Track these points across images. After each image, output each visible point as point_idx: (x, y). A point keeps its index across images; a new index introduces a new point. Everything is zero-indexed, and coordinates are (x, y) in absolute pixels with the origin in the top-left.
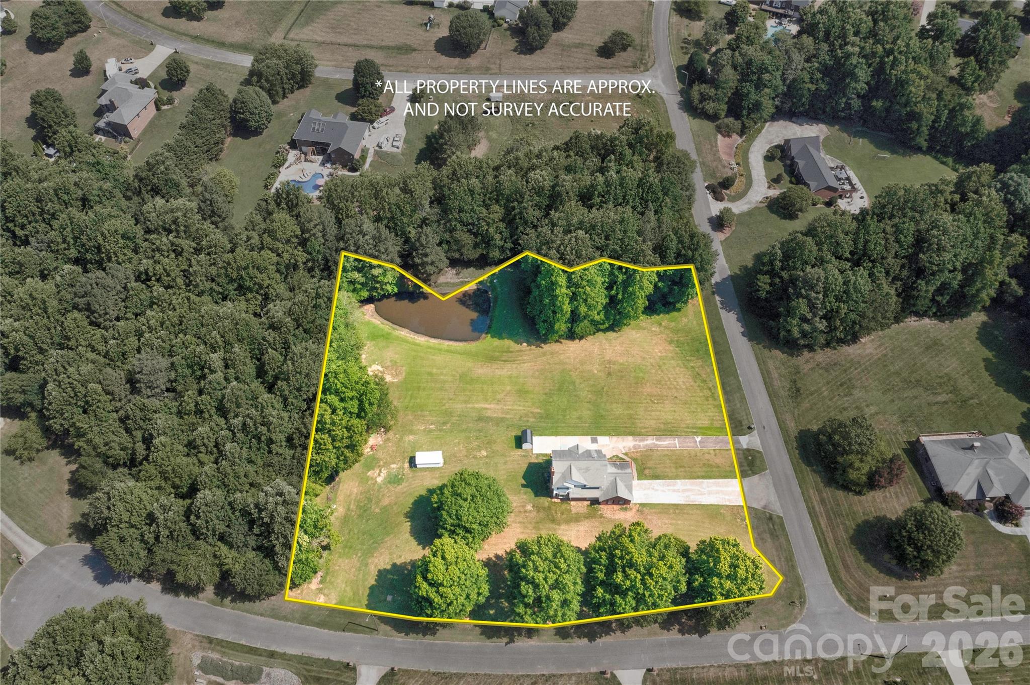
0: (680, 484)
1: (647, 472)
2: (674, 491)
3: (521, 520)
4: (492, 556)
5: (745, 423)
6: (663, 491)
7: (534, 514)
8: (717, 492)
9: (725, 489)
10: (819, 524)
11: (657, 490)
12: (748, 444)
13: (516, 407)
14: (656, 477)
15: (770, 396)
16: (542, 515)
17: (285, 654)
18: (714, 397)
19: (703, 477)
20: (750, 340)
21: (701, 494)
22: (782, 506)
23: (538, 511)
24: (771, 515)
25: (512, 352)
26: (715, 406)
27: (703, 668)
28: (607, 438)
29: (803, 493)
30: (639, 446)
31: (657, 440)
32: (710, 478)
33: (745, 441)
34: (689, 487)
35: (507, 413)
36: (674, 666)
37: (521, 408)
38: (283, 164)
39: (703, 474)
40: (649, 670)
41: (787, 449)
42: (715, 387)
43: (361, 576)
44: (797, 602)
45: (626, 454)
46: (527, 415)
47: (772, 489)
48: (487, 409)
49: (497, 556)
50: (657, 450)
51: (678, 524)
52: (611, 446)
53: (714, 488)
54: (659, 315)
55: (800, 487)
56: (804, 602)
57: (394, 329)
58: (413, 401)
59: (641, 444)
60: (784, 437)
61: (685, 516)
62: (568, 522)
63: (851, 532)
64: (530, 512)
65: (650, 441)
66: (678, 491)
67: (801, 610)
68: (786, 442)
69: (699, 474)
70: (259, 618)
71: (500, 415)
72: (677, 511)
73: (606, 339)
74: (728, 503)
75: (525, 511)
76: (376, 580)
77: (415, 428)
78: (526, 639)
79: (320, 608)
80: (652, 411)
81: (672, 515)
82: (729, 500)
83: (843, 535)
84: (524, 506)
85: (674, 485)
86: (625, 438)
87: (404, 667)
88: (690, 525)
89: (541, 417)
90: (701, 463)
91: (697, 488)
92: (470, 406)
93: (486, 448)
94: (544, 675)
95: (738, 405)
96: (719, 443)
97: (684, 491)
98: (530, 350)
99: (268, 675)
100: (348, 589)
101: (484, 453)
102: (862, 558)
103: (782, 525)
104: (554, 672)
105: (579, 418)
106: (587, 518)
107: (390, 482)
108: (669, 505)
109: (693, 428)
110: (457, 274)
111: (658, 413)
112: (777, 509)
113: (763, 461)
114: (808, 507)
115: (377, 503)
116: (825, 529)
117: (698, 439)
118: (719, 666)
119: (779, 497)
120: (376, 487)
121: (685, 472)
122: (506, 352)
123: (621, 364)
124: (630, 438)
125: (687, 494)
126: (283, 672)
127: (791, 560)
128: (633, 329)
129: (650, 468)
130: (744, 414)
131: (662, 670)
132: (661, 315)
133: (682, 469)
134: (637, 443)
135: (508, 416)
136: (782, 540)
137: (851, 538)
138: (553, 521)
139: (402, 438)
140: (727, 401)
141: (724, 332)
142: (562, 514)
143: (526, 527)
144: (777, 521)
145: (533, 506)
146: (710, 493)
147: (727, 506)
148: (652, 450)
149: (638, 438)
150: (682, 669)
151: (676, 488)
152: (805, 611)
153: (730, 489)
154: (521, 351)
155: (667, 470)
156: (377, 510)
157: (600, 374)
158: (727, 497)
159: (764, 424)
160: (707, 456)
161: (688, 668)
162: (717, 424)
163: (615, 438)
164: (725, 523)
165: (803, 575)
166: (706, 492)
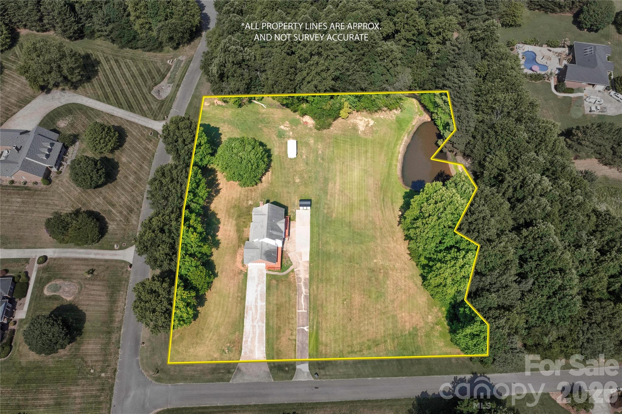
0: (262, 304)
1: (274, 282)
2: (256, 299)
3: (242, 198)
4: (219, 181)
5: (322, 372)
6: (256, 291)
7: (245, 205)
8: (254, 333)
9: (257, 341)
11: (257, 286)
12: (301, 370)
13: (337, 202)
14: (269, 287)
15: (352, 402)
16: (245, 210)
17: (178, 90)
18: (352, 352)
19: (267, 324)
20: (418, 399)
21: (253, 320)
22: (239, 384)
23: (247, 208)
24: (232, 373)
25: (392, 204)
26: (341, 351)
27: (125, 299)
28: (308, 260)
29: (250, 406)
30: (300, 282)
31: (305, 296)
32: (267, 329)
33: (305, 368)
34: (259, 312)
35: (331, 196)
36: (130, 281)
37: (336, 205)
38: (551, 47)
39: (271, 324)
40: (131, 266)
41: (295, 404)
42: (363, 355)
43: (218, 120)
44: (158, 375)
45: (293, 271)
46: (329, 208)
47: (255, 380)
48: (335, 183)
49: (218, 184)
50: (296, 295)
51: (229, 297)
52: (300, 262)
53: (257, 331)
54: (449, 325)
55: (255, 405)
56: (156, 380)
58: (342, 142)
59: (302, 283)
60: (308, 404)
61: (235, 304)
62: (237, 225)
64: (247, 203)
65: (304, 290)
66: (256, 302)
67: (151, 376)
68: (301, 404)
69: (271, 321)
70: (199, 78)
71: (329, 192)
72: (239, 299)
73: (413, 275)
74: (244, 339)
75: (248, 200)
76: (213, 127)
77: (319, 143)
79: (200, 103)
80: (335, 298)
81: (236, 295)
82: (247, 341)
84: (251, 199)
85: (261, 300)
86: (308, 272)
88: (227, 307)
89: (328, 217)
90: (282, 326)
91: (258, 317)
92: (338, 174)
93: (301, 182)
94: (141, 207)
95: (341, 370)
96: (302, 344)
97: (256, 307)
98: (395, 217)
99: (169, 86)
100: (211, 115)
101: (297, 181)
103: (221, 380)
104: (142, 213)
105: (327, 242)
106: (239, 237)
107: (279, 132)
108: (245, 293)
109: (317, 327)
111: (333, 301)
112: (237, 380)
113: (282, 378)
114: (236, 407)
115: (265, 126)
117: (306, 329)
118: (124, 309)
119: (247, 384)
120: (276, 126)
121: (273, 311)
122: (392, 200)
123: (385, 283)
124: (308, 276)
125: (253, 309)
126: (169, 91)
127: (191, 379)
128: (428, 299)
129: (277, 285)
130: (331, 373)
131: (130, 273)
132: (448, 327)
133: (275, 309)
134: (303, 280)
135: (329, 196)
136: (210, 377)
138: (239, 216)
139: (312, 136)
140: (346, 363)
141: (424, 375)
142: (244, 222)
143: (236, 200)
144: (226, 377)
145: (251, 205)
146: (254, 327)
147: (242, 339)
148: (296, 290)
149: (308, 282)
150: (127, 285)
151: (259, 300)
152: (150, 379)
153: (256, 344)
154: (394, 210)
155: (275, 297)
156: (260, 126)
157: (372, 263)
158: (249, 340)
159: (321, 389)
160: (288, 332)
161: (127, 289)
162: (322, 348)
163: (308, 265)
164: (227, 334)
165: (178, 385)
166: (255, 324)
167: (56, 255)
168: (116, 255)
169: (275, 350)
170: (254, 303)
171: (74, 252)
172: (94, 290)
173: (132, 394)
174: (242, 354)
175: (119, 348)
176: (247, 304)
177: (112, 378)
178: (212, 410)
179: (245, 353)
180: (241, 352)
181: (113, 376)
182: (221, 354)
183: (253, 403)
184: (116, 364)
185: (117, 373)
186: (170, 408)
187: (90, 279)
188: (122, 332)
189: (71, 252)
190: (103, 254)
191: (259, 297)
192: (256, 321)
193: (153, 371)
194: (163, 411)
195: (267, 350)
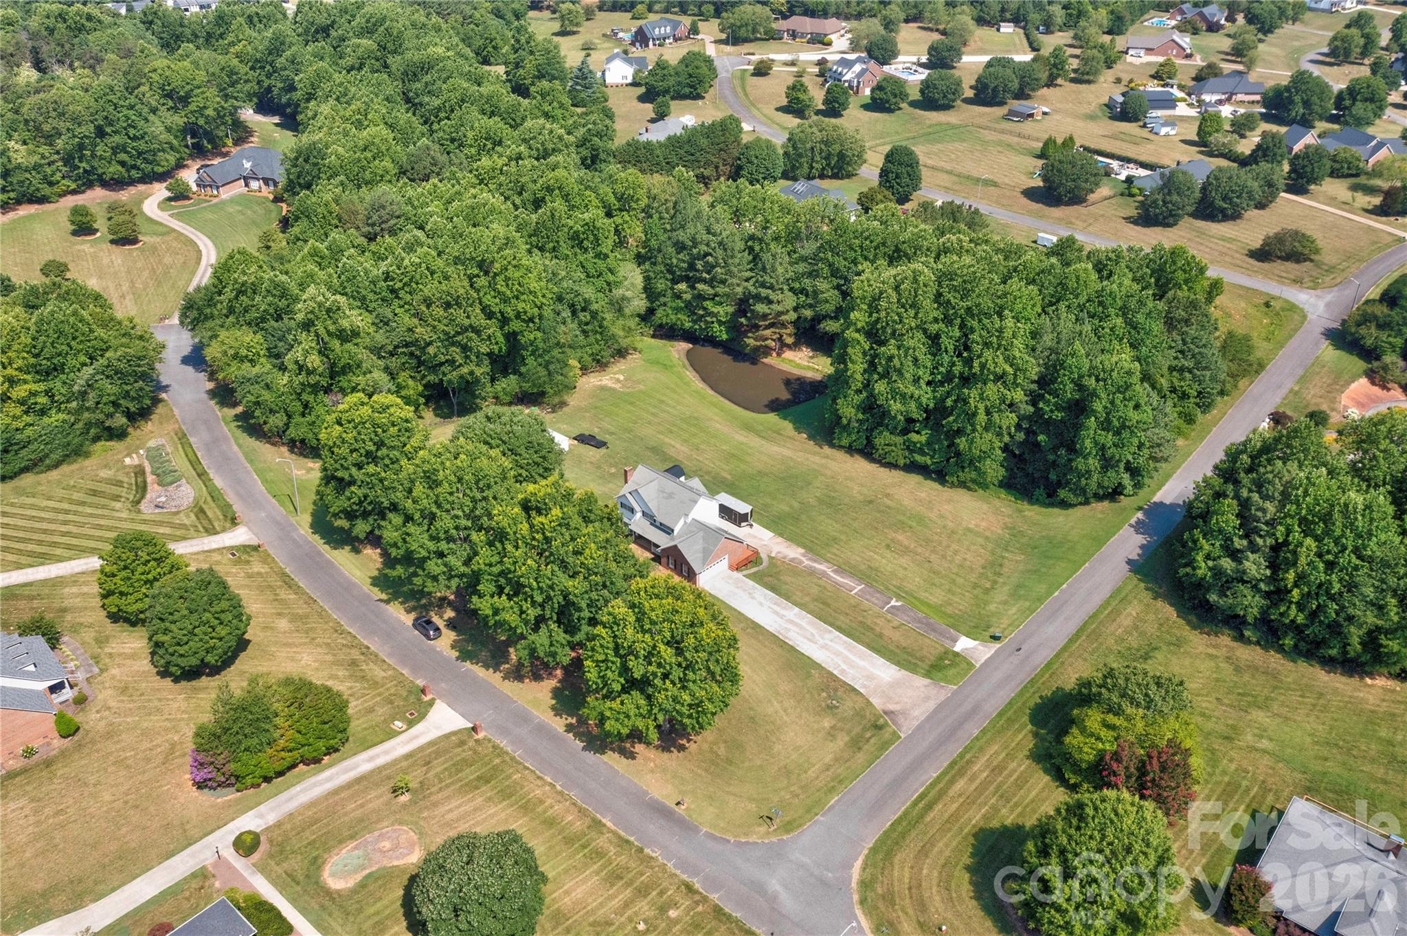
0: (793, 612)
1: (771, 580)
2: (776, 613)
5: (995, 630)
6: (761, 604)
8: (838, 654)
9: (856, 660)
10: (952, 782)
11: (754, 599)
12: (966, 650)
14: (773, 589)
17: (211, 480)
19: (840, 629)
20: (1133, 571)
21: (810, 641)
22: (919, 728)
24: (885, 726)
26: (976, 598)
27: (540, 778)
28: (772, 534)
29: (977, 739)
30: (801, 562)
31: (835, 572)
32: (851, 636)
33: (965, 642)
34: (804, 624)
36: (510, 750)
39: (847, 627)
40: (474, 729)
41: (1025, 687)
44: (776, 823)
45: (771, 557)
50: (819, 577)
52: (765, 542)
53: (841, 649)
55: (982, 732)
56: (788, 831)
57: (684, 366)
58: (610, 407)
59: (808, 562)
60: (1040, 675)
61: (754, 641)
63: (995, 824)
65: (823, 568)
66: (782, 617)
67: (769, 834)
68: (1033, 683)
70: (236, 448)
74: (835, 672)
78: (402, 611)
80: (873, 552)
82: (843, 671)
83: (976, 818)
85: (784, 608)
86: (795, 546)
87: (271, 552)
90: (861, 620)
91: (813, 632)
92: (660, 436)
95: (1011, 612)
96: (920, 622)
97: (791, 622)
99: (178, 487)
102: (967, 860)
103: (887, 744)
109: (907, 593)
110: (811, 358)
111: (877, 557)
112: (906, 727)
113: (961, 675)
114: (961, 756)
116: (951, 793)
117: (895, 603)
119: (928, 718)
121: (823, 609)
123: (901, 505)
125: (789, 626)
126: (190, 492)
127: (841, 782)
129: (781, 581)
130: (1006, 622)
131: (488, 741)
133: (821, 607)
134: (804, 559)
136: (861, 757)
137: (981, 829)
144: (887, 736)
146: (825, 647)
147: (830, 674)
148: (813, 574)
149: (811, 556)
150: (513, 759)
151: (782, 612)
152: (774, 839)
153: (862, 663)
154: (790, 437)
155: (800, 594)
157: (858, 496)
158: (844, 666)
159: (1024, 648)
161: (521, 765)
163: (780, 540)
164: (800, 684)
165: (832, 807)
166: (821, 642)
167: (271, 819)
168: (416, 737)
169: (898, 651)
170: (778, 619)
171: (315, 785)
172: (451, 810)
173: (774, 885)
174: (862, 691)
175: (641, 850)
176: (771, 630)
177: (697, 903)
178: (937, 789)
179: (865, 686)
180: (854, 690)
181: (697, 897)
182: (834, 715)
183: (976, 732)
184: (673, 875)
185: (697, 886)
186: (871, 845)
187: (413, 802)
188: (609, 824)
189: (303, 791)
190: (386, 752)
191: (775, 607)
192: (817, 637)
193: (760, 825)
194: (867, 857)
195: (889, 660)
